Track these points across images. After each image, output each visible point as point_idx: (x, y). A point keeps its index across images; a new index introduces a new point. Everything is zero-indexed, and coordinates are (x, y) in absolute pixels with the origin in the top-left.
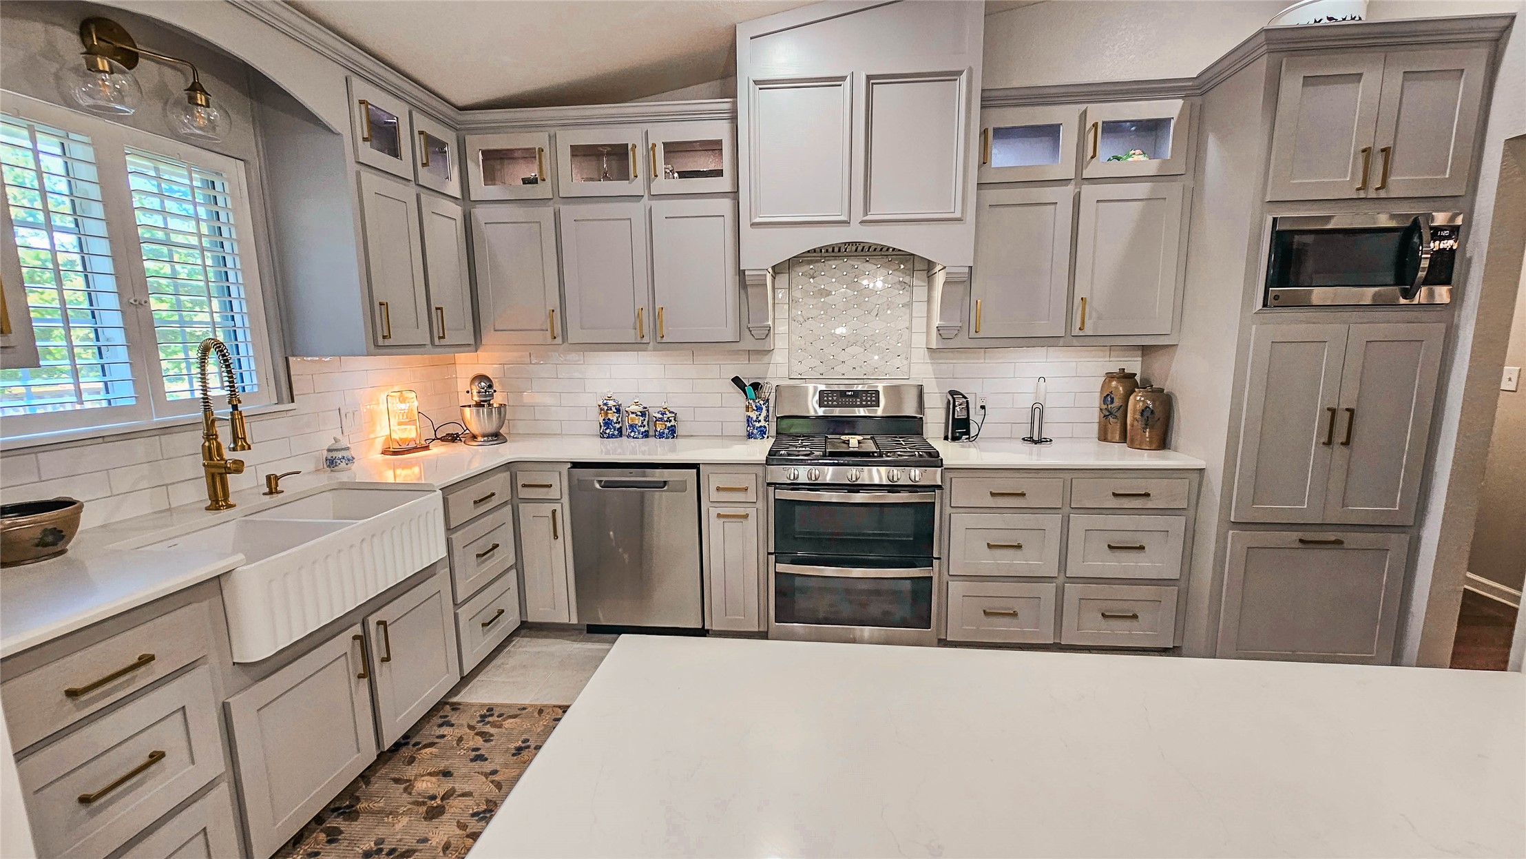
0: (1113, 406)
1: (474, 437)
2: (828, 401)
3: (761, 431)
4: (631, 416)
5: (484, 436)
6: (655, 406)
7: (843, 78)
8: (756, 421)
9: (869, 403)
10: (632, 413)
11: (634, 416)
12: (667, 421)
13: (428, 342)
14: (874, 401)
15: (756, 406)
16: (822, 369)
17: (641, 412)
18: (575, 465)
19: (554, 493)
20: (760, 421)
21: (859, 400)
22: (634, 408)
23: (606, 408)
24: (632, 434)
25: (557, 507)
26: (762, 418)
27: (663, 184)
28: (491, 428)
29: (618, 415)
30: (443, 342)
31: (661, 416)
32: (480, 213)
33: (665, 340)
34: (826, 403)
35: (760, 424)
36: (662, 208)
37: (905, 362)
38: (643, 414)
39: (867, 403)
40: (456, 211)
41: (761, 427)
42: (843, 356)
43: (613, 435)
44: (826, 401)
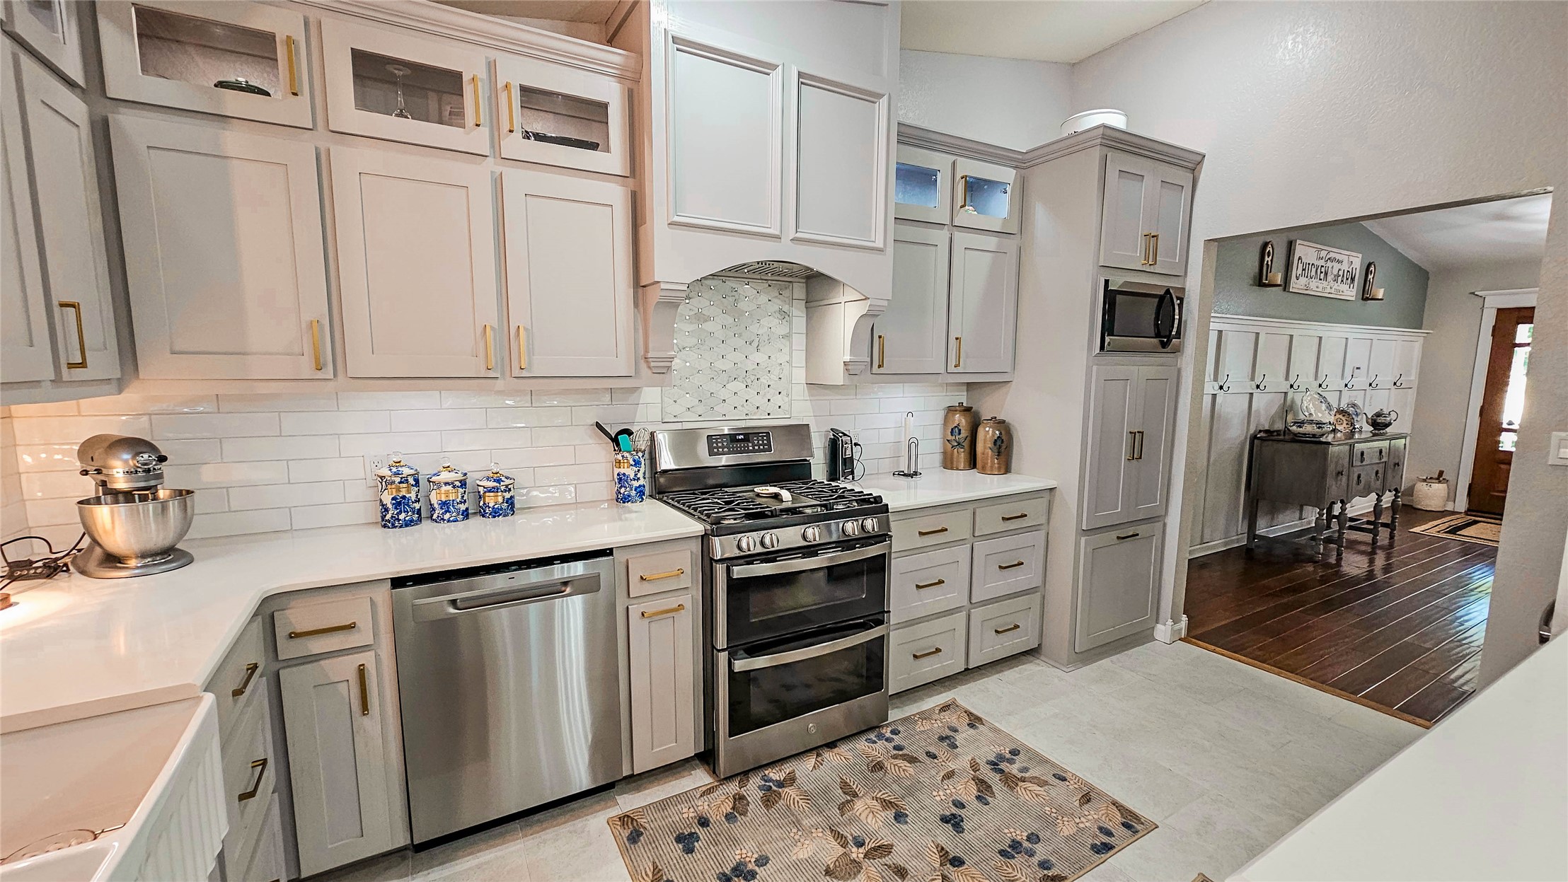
0: (961, 436)
1: (117, 561)
2: (718, 448)
3: (640, 492)
4: (444, 488)
6: (477, 467)
7: (774, 67)
8: (635, 480)
9: (761, 447)
10: (446, 484)
11: (449, 488)
12: (505, 491)
14: (765, 444)
15: (634, 461)
16: (700, 409)
17: (460, 481)
18: (398, 582)
19: (362, 637)
20: (639, 479)
21: (750, 444)
22: (445, 476)
23: (398, 480)
24: (447, 516)
25: (367, 658)
26: (640, 475)
29: (417, 489)
31: (495, 484)
34: (715, 450)
35: (639, 483)
37: (786, 399)
38: (463, 484)
39: (759, 448)
40: (75, 108)
41: (640, 486)
42: (723, 394)
43: (412, 521)
44: (715, 448)
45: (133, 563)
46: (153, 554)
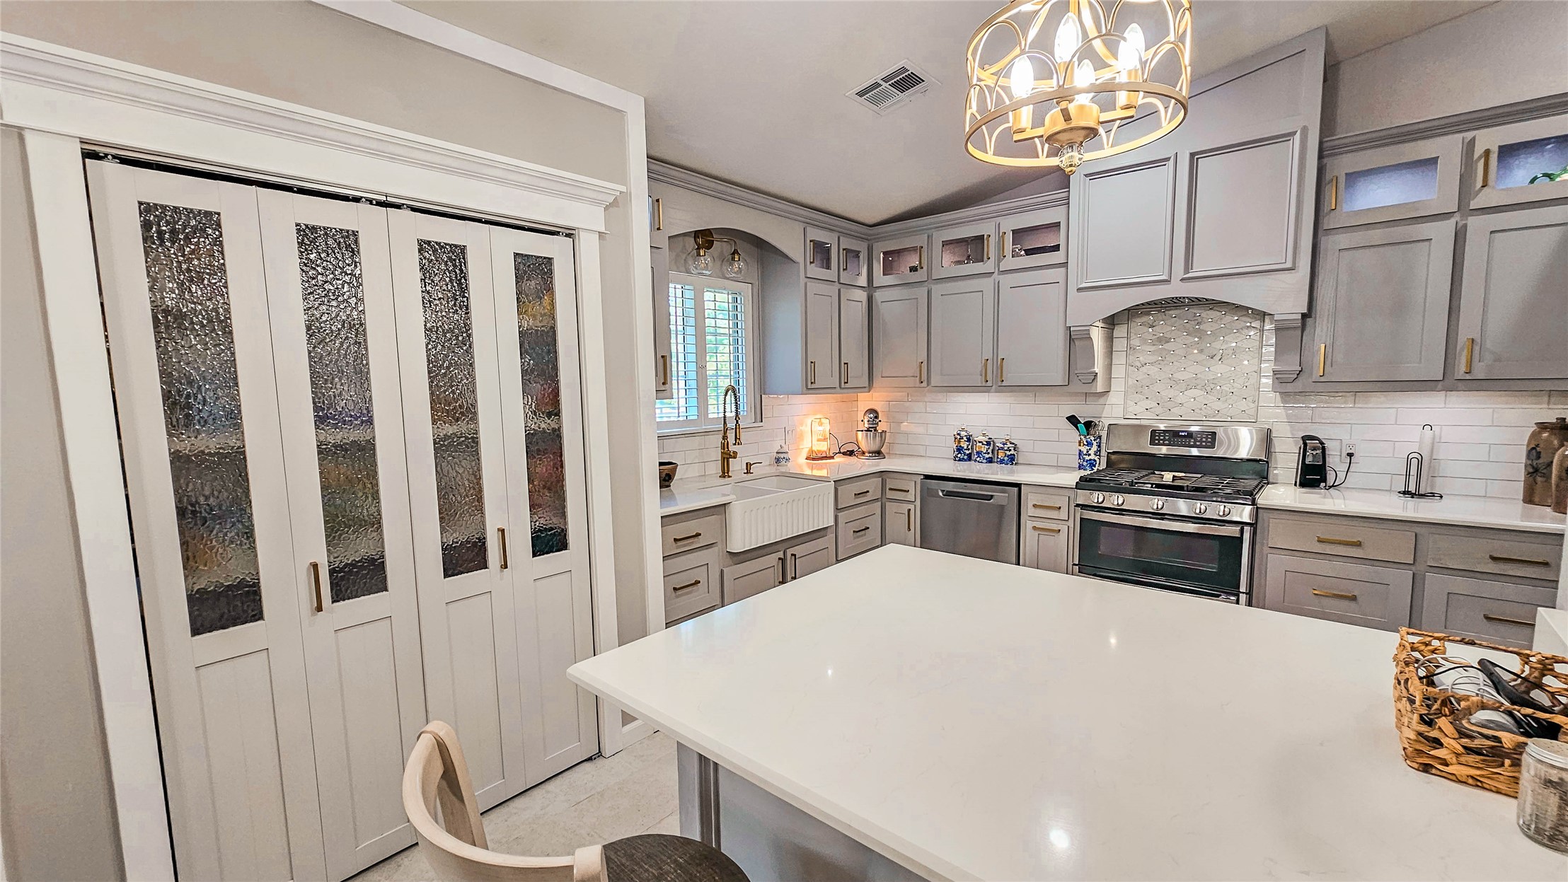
0: (1541, 461)
1: (864, 453)
2: (1159, 440)
3: (1090, 464)
4: (978, 444)
5: (869, 453)
6: (999, 436)
7: (1168, 159)
8: (1086, 455)
9: (1204, 444)
10: (979, 442)
11: (981, 444)
12: (1007, 450)
13: (837, 385)
14: (1209, 442)
15: (1087, 442)
16: (1159, 410)
17: (986, 442)
18: (927, 477)
19: (910, 497)
20: (1090, 455)
21: (1193, 440)
22: (981, 438)
23: (959, 437)
24: (978, 459)
25: (912, 507)
26: (1091, 452)
27: (1009, 262)
28: (874, 447)
29: (968, 443)
30: (847, 385)
31: (1002, 446)
32: (878, 295)
33: (1004, 384)
34: (1157, 442)
35: (1090, 457)
36: (1007, 280)
37: (1252, 405)
38: (988, 443)
39: (1201, 444)
40: (862, 296)
41: (1090, 460)
42: (1181, 398)
43: (963, 459)
44: (1157, 440)
45: (867, 454)
46: (872, 453)
